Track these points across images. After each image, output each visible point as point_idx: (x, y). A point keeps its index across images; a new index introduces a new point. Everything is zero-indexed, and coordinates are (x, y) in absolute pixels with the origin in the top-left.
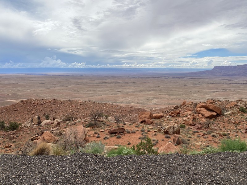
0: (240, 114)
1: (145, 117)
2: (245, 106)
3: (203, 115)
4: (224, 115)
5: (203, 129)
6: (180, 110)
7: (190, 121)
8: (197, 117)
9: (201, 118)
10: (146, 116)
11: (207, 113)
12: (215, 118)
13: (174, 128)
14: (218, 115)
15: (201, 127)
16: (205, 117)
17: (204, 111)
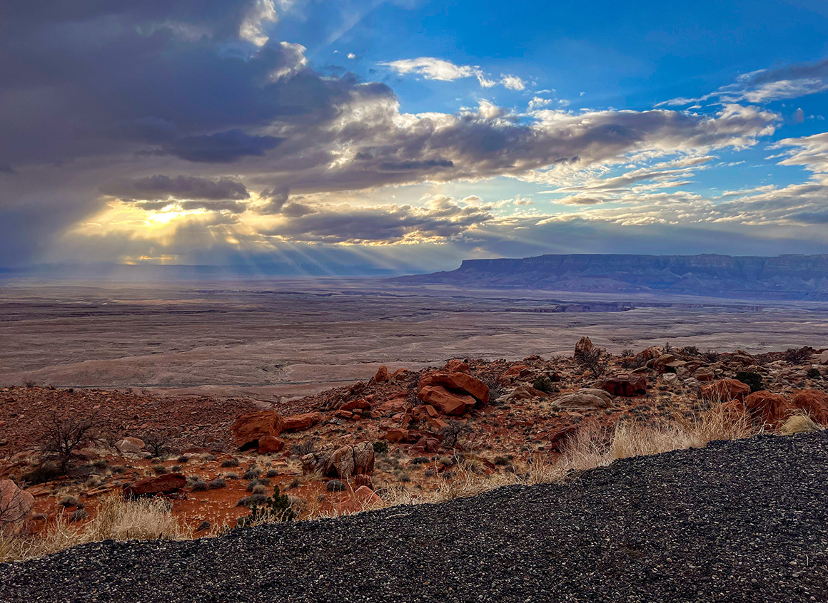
0: (536, 397)
1: (257, 430)
2: (548, 373)
3: (438, 408)
4: (494, 404)
5: (440, 449)
6: (371, 396)
7: (401, 430)
8: (423, 415)
9: (433, 417)
10: (259, 426)
11: (451, 402)
12: (473, 415)
13: (354, 455)
14: (480, 405)
15: (435, 446)
16: (445, 414)
17: (440, 396)
